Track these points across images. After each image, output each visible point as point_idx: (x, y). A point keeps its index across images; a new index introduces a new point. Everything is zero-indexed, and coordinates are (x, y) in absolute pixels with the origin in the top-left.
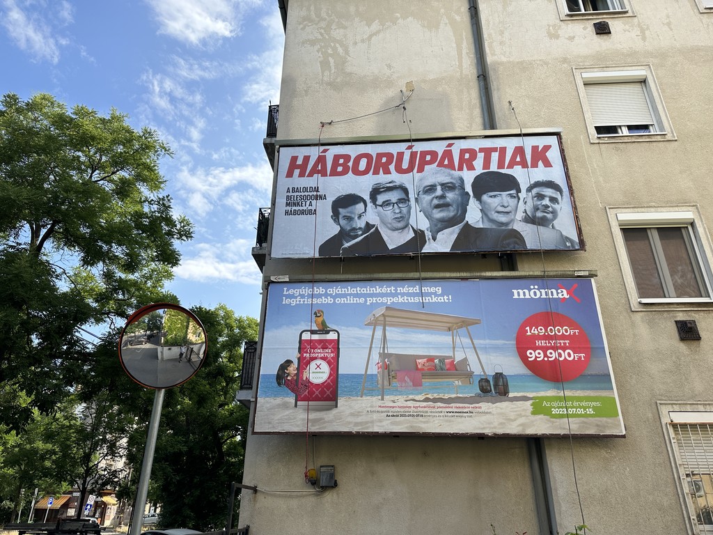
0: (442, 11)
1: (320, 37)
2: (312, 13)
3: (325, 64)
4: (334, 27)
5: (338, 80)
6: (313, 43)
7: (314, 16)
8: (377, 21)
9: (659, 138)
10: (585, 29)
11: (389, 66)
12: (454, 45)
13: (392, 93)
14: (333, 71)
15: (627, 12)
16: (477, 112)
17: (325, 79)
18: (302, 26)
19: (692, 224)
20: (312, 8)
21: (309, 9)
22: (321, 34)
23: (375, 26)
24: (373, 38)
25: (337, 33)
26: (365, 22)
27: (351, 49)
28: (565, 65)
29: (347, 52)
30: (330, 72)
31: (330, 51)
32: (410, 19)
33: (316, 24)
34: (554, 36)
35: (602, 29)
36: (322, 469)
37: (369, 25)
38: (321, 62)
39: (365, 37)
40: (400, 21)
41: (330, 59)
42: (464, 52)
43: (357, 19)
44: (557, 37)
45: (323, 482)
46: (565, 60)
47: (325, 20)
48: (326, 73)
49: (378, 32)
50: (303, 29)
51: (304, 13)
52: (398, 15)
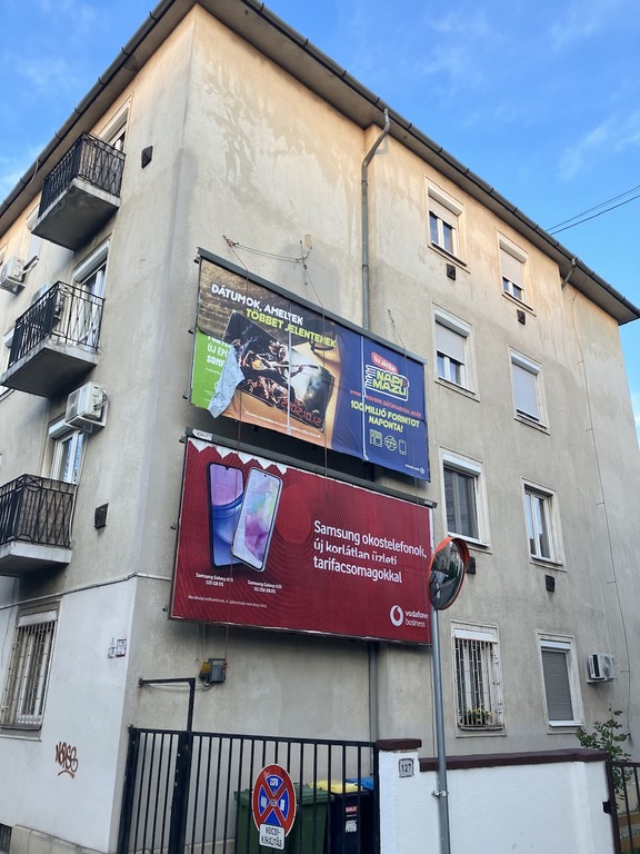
0: (340, 167)
1: (227, 118)
2: (220, 75)
3: (230, 158)
4: (242, 113)
5: (243, 190)
6: (220, 121)
7: (221, 84)
8: (283, 137)
9: (470, 395)
10: (441, 264)
11: (292, 204)
12: (346, 215)
13: (293, 239)
14: (238, 174)
15: (465, 265)
16: (359, 304)
17: (231, 179)
18: (206, 87)
19: (477, 477)
20: (220, 68)
21: (215, 68)
22: (228, 114)
23: (281, 143)
24: (280, 156)
25: (244, 124)
26: (271, 130)
27: (257, 155)
28: (426, 294)
29: (253, 159)
30: (235, 173)
31: (236, 144)
32: (313, 156)
33: (224, 97)
34: (422, 259)
35: (451, 274)
36: (215, 663)
37: (276, 139)
38: (226, 154)
39: (272, 150)
40: (304, 152)
41: (236, 156)
42: (354, 228)
43: (265, 121)
44: (424, 263)
45: (215, 677)
46: (426, 289)
47: (233, 97)
48: (231, 172)
49: (283, 153)
50: (209, 92)
51: (210, 69)
52: (303, 144)
